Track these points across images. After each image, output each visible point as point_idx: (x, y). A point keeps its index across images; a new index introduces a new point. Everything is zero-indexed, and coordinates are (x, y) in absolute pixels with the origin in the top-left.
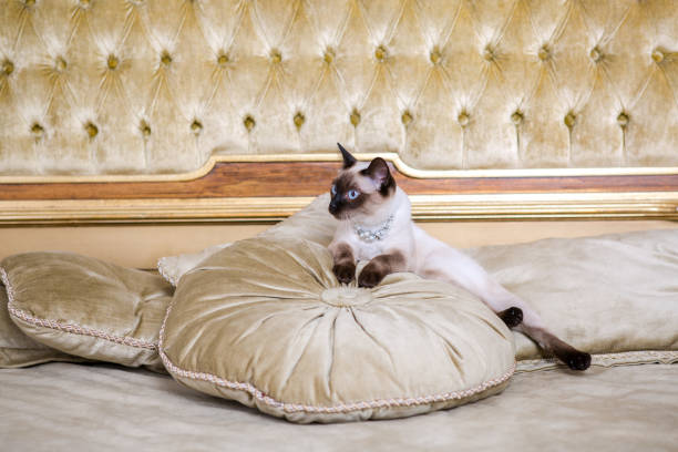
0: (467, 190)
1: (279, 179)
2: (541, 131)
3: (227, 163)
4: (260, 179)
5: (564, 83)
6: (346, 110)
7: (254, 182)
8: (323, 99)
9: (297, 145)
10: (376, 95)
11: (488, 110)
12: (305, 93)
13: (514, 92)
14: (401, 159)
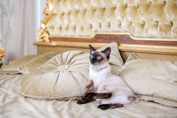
0: (146, 44)
1: (107, 39)
2: (161, 27)
3: (98, 35)
4: (104, 39)
5: (167, 13)
6: (117, 21)
7: (102, 39)
8: (112, 19)
9: (109, 30)
10: (123, 17)
11: (147, 21)
12: (108, 17)
13: (154, 16)
14: (131, 34)
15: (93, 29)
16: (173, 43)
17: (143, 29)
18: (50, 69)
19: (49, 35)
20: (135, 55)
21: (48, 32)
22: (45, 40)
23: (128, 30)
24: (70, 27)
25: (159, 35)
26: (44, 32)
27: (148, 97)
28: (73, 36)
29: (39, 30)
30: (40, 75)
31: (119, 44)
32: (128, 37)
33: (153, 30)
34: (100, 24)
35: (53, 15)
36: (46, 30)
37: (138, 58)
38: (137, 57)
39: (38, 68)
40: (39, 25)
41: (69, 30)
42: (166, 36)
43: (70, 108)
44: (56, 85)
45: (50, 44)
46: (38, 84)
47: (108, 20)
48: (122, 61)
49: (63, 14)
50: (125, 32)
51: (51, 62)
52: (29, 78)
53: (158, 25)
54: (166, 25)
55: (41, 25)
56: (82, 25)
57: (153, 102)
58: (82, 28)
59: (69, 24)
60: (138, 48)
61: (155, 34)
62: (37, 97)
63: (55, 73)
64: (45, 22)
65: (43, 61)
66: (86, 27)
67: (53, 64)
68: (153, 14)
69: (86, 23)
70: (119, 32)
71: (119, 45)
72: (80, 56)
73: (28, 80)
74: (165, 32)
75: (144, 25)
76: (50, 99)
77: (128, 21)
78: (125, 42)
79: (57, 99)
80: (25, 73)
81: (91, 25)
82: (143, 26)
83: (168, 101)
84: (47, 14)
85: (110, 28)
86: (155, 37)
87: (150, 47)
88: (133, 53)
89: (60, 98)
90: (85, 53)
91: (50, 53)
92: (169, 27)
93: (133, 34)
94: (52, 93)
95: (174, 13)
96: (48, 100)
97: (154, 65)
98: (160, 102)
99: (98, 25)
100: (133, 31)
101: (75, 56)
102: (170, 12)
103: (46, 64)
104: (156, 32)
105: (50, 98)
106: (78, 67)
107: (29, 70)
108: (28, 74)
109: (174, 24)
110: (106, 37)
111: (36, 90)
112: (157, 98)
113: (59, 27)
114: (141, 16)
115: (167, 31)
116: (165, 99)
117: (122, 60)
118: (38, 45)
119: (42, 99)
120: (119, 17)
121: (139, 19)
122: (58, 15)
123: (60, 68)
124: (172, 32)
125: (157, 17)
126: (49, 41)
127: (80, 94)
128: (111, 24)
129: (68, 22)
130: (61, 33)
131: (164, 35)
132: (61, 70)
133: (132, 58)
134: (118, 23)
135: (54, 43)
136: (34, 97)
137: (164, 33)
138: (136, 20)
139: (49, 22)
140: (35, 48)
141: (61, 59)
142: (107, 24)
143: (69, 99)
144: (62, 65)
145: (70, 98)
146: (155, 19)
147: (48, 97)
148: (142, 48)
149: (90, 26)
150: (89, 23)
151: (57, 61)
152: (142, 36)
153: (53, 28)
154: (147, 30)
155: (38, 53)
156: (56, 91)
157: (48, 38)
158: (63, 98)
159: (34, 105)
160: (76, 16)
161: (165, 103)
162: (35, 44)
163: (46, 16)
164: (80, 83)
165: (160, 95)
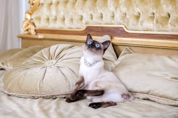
0: (141, 37)
1: (99, 32)
2: (157, 20)
3: (90, 27)
4: (95, 31)
5: (164, 4)
6: (110, 12)
8: (104, 9)
9: (101, 22)
10: (116, 8)
11: (143, 13)
12: (101, 8)
13: (150, 7)
14: (125, 27)
15: (84, 21)
16: (170, 36)
17: (138, 21)
18: (36, 64)
19: (35, 27)
20: (129, 49)
21: (34, 24)
22: (30, 32)
23: (122, 22)
24: (58, 18)
25: (155, 28)
26: (29, 24)
27: (143, 94)
28: (62, 28)
29: (24, 21)
30: (25, 71)
31: (113, 37)
32: (122, 30)
33: (149, 22)
34: (91, 15)
35: (39, 4)
36: (32, 21)
37: (133, 52)
38: (131, 51)
39: (23, 63)
40: (24, 16)
41: (57, 22)
42: (163, 29)
43: (58, 107)
44: (42, 82)
45: (36, 37)
46: (23, 81)
47: (100, 11)
48: (116, 56)
49: (51, 4)
50: (119, 24)
51: (37, 56)
52: (12, 74)
53: (154, 17)
54: (163, 17)
55: (26, 16)
56: (72, 16)
57: (148, 99)
58: (72, 20)
59: (57, 15)
60: (132, 41)
61: (150, 26)
62: (21, 95)
63: (42, 68)
64: (31, 12)
65: (28, 55)
66: (76, 18)
67: (39, 58)
68: (149, 5)
69: (75, 15)
70: (112, 24)
71: (112, 39)
72: (69, 50)
73: (11, 76)
74: (162, 24)
75: (140, 17)
76: (36, 97)
77: (122, 12)
78: (119, 35)
79: (43, 97)
80: (8, 69)
81: (82, 16)
82: (138, 17)
83: (165, 99)
84: (33, 4)
85: (102, 20)
86: (151, 30)
87: (145, 41)
88: (127, 47)
89: (47, 96)
90: (75, 47)
91: (36, 46)
92: (166, 19)
93: (127, 26)
94: (39, 90)
95: (171, 4)
96: (34, 98)
97: (150, 60)
98: (156, 100)
99: (89, 17)
100: (128, 24)
101: (64, 50)
102: (167, 3)
103: (31, 59)
104: (152, 25)
105: (36, 95)
106: (67, 62)
107: (12, 65)
108: (11, 69)
109: (171, 16)
110: (98, 29)
111: (20, 88)
112: (153, 96)
113: (47, 18)
114: (136, 7)
115: (164, 23)
116: (161, 97)
117: (115, 54)
118: (23, 38)
119: (27, 97)
120: (112, 8)
121: (134, 10)
122: (45, 5)
123: (47, 63)
124: (169, 25)
125: (154, 9)
126: (35, 33)
127: (69, 91)
128: (104, 15)
129: (56, 12)
130: (49, 24)
131: (161, 28)
132: (48, 65)
133: (126, 52)
134: (111, 15)
135: (40, 36)
136: (18, 95)
137: (160, 26)
138: (131, 11)
139: (35, 12)
140: (19, 40)
141: (48, 53)
142: (99, 15)
143: (57, 97)
144: (49, 60)
145: (58, 95)
146: (151, 10)
147: (34, 95)
148: (137, 41)
149: (80, 17)
150: (79, 14)
151: (44, 55)
152: (137, 28)
153: (39, 19)
154: (142, 22)
155: (23, 46)
156: (43, 88)
157: (34, 30)
158: (51, 96)
159: (17, 104)
160: (65, 6)
161: (162, 101)
162: (19, 37)
163: (32, 6)
164: (69, 80)
165: (156, 92)
